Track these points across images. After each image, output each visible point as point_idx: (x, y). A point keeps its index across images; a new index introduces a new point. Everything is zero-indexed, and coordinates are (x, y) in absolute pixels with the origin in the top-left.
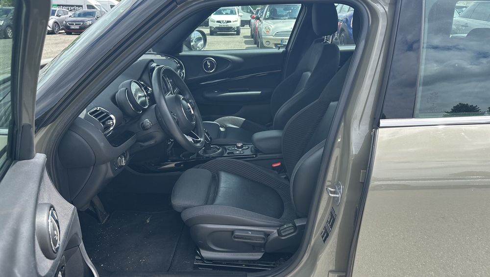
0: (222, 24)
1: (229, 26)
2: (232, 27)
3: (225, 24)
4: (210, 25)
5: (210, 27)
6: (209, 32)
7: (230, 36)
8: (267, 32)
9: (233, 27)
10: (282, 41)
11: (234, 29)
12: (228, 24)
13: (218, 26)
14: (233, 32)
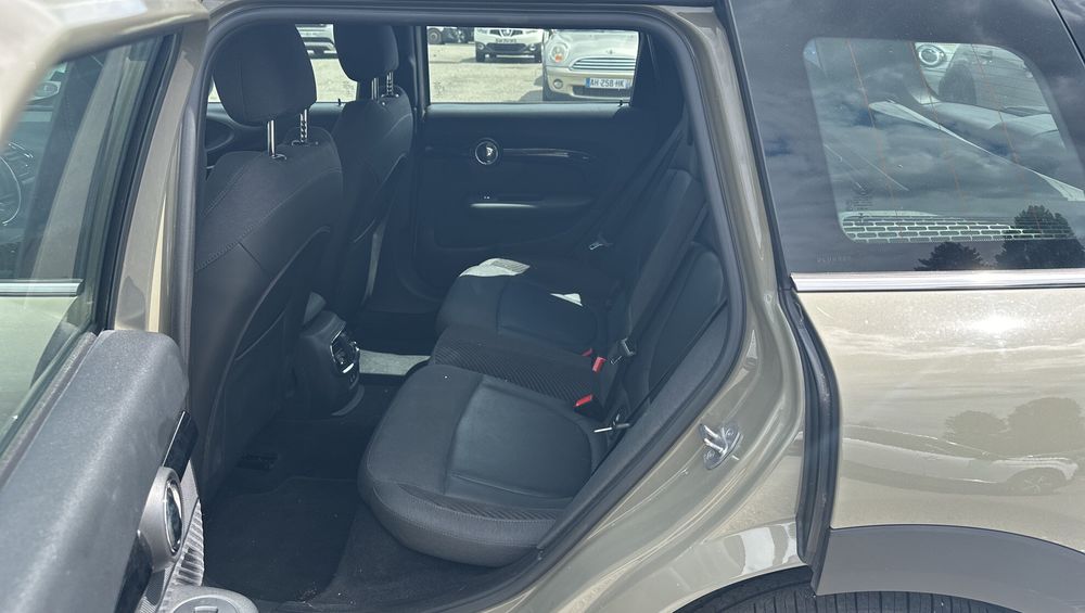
0: (503, 37)
1: (518, 42)
2: (524, 45)
3: (509, 37)
4: (476, 39)
5: (478, 44)
6: (474, 55)
7: (519, 65)
8: (557, 58)
9: (527, 44)
10: (588, 80)
11: (528, 49)
12: (515, 37)
13: (493, 41)
14: (527, 56)
